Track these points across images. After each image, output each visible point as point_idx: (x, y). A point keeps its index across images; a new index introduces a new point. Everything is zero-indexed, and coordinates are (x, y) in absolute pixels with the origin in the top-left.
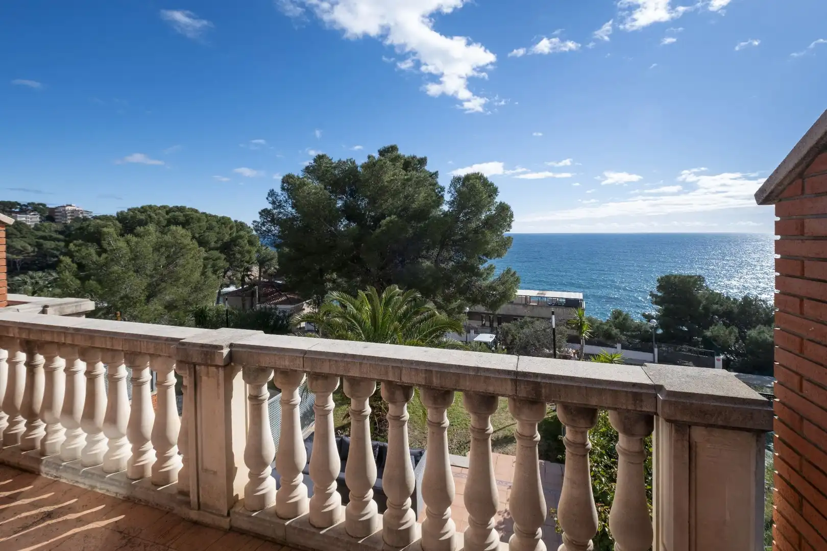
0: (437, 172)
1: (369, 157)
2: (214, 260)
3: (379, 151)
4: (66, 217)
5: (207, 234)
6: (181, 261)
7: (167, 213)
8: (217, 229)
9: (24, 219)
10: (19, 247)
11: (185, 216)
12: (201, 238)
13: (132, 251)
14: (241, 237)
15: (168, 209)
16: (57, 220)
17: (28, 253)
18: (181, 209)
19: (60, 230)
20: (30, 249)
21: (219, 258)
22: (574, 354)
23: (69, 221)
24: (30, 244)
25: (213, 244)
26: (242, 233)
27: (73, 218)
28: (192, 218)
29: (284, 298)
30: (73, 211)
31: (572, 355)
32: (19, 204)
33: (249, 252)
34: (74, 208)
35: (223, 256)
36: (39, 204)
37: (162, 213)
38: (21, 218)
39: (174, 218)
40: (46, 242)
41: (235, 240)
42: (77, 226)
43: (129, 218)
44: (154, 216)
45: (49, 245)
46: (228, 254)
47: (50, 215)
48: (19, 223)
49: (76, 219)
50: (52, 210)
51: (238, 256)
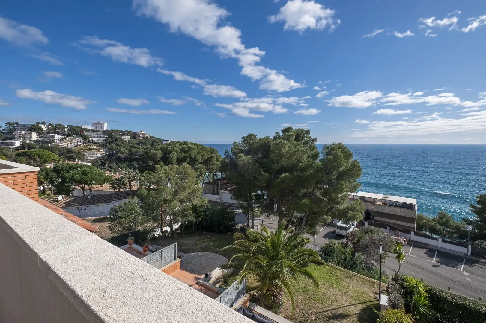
0: (316, 138)
1: (276, 133)
2: (200, 169)
3: (282, 130)
4: (140, 137)
5: (197, 156)
7: (180, 145)
8: (202, 153)
10: (123, 151)
11: (188, 147)
12: (195, 158)
14: (212, 157)
15: (180, 143)
16: (136, 138)
17: (127, 154)
18: (185, 143)
19: (138, 143)
20: (127, 152)
21: (203, 168)
22: (405, 242)
23: (141, 139)
24: (127, 150)
25: (200, 161)
26: (213, 155)
28: (191, 148)
30: (143, 134)
31: (403, 243)
32: (122, 131)
34: (143, 132)
35: (205, 167)
36: (130, 131)
37: (178, 145)
38: (123, 138)
39: (184, 148)
40: (132, 149)
41: (210, 158)
42: (144, 141)
43: (165, 148)
44: (175, 147)
45: (134, 150)
46: (207, 165)
47: (134, 136)
48: (123, 140)
49: (144, 138)
50: (135, 134)
51: (211, 167)
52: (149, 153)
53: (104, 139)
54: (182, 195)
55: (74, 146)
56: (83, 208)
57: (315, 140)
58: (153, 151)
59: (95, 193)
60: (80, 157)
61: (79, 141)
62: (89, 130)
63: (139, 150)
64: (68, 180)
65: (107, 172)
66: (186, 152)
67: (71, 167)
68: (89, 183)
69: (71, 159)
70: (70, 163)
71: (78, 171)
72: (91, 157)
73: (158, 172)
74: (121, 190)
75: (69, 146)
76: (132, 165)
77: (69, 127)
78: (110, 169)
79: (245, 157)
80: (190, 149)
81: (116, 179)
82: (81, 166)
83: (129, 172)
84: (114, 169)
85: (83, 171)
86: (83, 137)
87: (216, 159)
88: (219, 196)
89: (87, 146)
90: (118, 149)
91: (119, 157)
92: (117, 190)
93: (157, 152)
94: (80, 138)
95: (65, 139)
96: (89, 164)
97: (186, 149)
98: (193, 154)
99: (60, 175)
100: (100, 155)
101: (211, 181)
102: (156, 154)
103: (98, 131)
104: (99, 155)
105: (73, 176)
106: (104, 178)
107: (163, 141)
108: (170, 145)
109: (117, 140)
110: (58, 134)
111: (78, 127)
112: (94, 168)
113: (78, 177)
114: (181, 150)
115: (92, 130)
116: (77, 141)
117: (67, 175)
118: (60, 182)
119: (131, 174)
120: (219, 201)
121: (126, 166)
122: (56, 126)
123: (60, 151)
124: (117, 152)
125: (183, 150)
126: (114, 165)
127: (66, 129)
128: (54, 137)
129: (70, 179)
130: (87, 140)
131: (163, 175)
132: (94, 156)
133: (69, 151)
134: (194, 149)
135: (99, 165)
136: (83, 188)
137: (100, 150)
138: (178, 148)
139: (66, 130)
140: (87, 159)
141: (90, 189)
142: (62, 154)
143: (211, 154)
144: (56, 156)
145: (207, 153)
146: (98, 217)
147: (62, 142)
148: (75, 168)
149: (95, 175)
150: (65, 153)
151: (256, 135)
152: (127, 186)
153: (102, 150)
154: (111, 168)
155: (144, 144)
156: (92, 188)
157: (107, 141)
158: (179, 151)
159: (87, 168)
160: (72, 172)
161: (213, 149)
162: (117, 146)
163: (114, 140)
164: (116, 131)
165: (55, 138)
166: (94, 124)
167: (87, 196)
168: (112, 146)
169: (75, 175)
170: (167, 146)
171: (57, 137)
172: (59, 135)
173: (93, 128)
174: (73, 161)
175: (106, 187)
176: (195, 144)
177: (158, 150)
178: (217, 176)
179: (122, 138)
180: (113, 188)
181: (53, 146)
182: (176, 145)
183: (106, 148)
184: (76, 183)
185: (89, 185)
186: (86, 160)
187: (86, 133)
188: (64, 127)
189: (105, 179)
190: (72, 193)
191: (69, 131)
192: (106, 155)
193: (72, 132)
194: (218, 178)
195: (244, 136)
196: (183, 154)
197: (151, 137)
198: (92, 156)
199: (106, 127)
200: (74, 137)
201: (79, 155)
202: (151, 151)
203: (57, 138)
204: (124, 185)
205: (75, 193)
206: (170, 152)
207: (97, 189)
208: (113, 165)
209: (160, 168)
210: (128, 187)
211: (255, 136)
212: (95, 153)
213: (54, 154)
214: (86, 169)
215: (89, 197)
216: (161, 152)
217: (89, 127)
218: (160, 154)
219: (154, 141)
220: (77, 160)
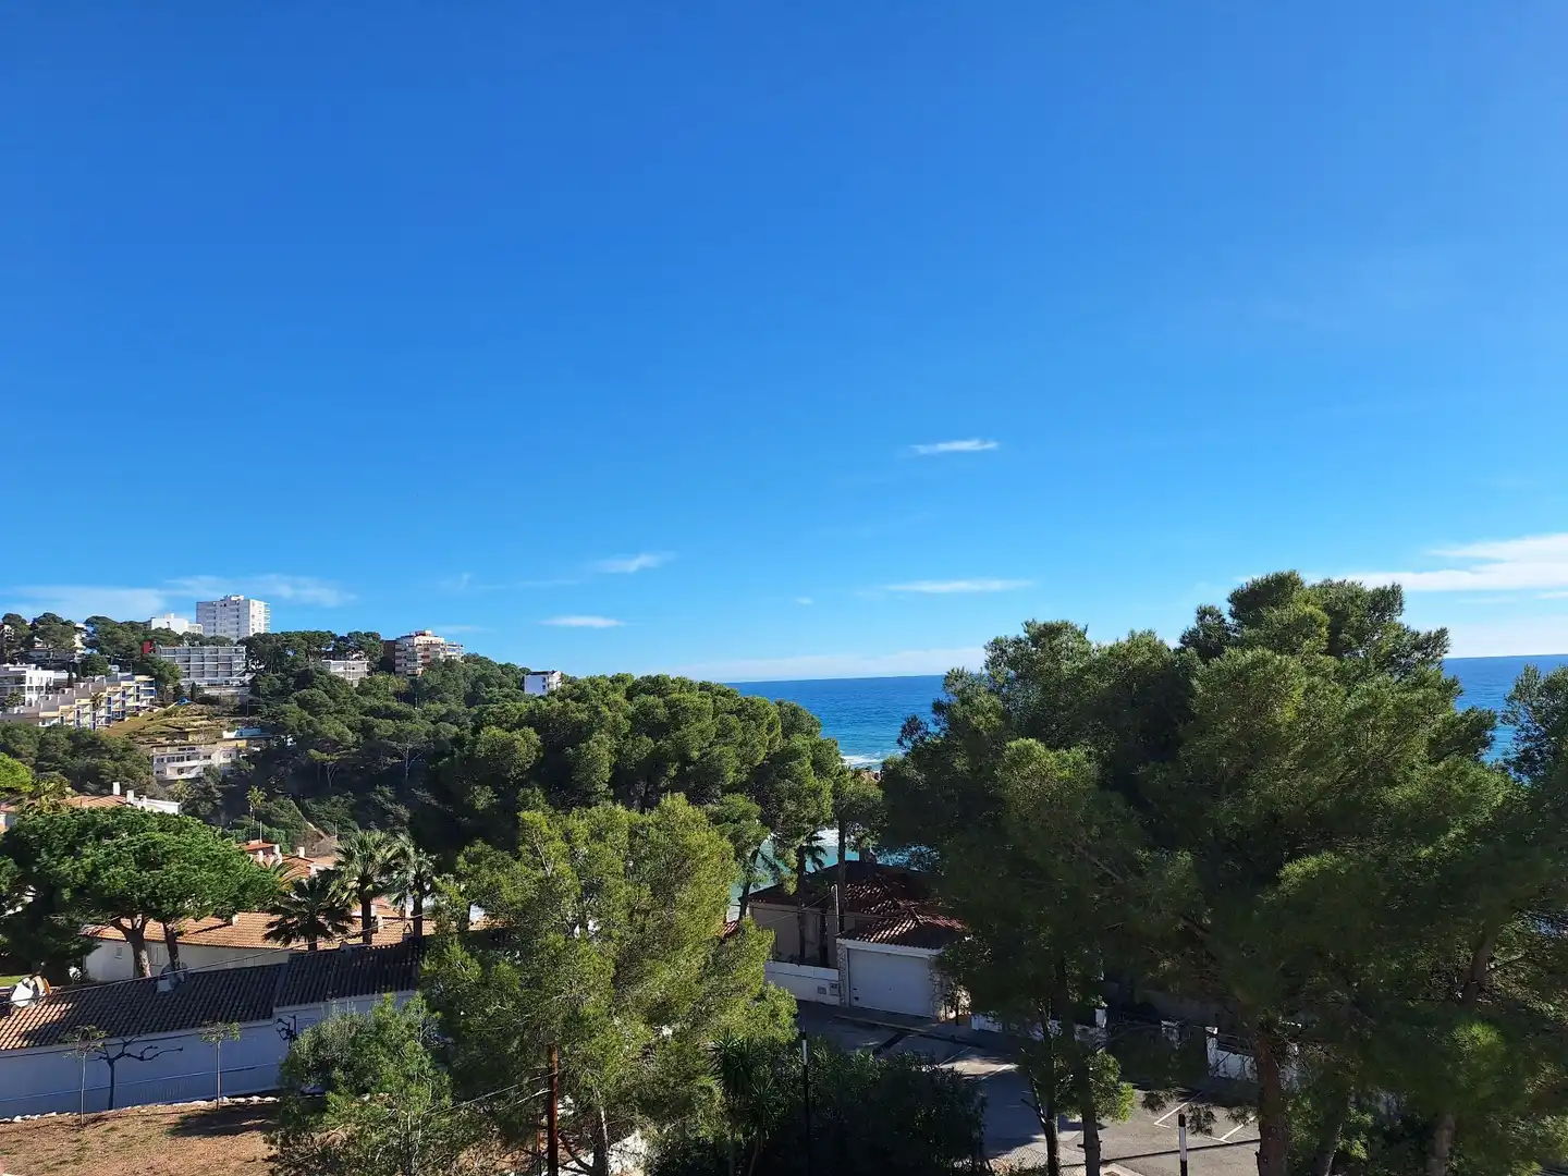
0: (1443, 632)
2: (734, 822)
4: (415, 660)
5: (717, 750)
6: (685, 894)
7: (629, 697)
8: (738, 735)
9: (342, 669)
10: (331, 735)
11: (670, 705)
12: (705, 760)
13: (580, 872)
14: (795, 754)
15: (629, 684)
16: (397, 669)
17: (349, 749)
18: (656, 685)
19: (404, 690)
20: (351, 737)
21: (745, 814)
23: (420, 670)
24: (351, 728)
25: (730, 777)
26: (798, 741)
27: (428, 661)
28: (685, 709)
29: (909, 925)
30: (429, 647)
32: (333, 636)
33: (816, 792)
34: (430, 639)
35: (755, 808)
36: (367, 635)
37: (619, 697)
38: (337, 668)
39: (645, 711)
40: (377, 721)
41: (781, 761)
42: (434, 679)
43: (554, 715)
44: (604, 709)
45: (385, 727)
46: (762, 800)
47: (387, 657)
48: (334, 680)
49: (430, 666)
50: (391, 646)
51: (790, 806)
52: (474, 743)
53: (248, 677)
54: (659, 981)
55: (109, 720)
56: (128, 1049)
57: (1438, 640)
58: (495, 730)
59: (191, 961)
60: (130, 774)
61: (130, 690)
62: (180, 639)
63: (408, 726)
64: (66, 894)
65: (254, 843)
66: (657, 730)
67: (91, 829)
68: (167, 907)
69: (91, 786)
70: (87, 803)
71: (119, 847)
72: (181, 771)
73: (534, 852)
74: (322, 945)
75: (86, 721)
76: (369, 801)
77: (90, 629)
78: (267, 829)
79: (1050, 758)
80: (677, 714)
81: (298, 887)
82: (139, 822)
83: (363, 845)
84: (285, 826)
85: (145, 849)
86: (152, 676)
87: (813, 763)
88: (833, 974)
89: (167, 714)
90: (310, 724)
91: (313, 764)
92: (300, 945)
93: (517, 734)
94: (138, 678)
95: (70, 683)
96: (172, 808)
97: (662, 713)
98: (696, 738)
99: (35, 869)
100: (223, 760)
101: (791, 888)
102: (508, 747)
103: (218, 641)
104: (219, 759)
105: (93, 874)
106: (243, 881)
107: (528, 678)
108: (577, 700)
109: (305, 679)
110: (43, 665)
111: (133, 626)
112: (195, 829)
113: (118, 877)
114: (633, 718)
115: (193, 638)
116: (124, 694)
117: (66, 867)
118: (27, 907)
119: (372, 857)
120: (834, 1000)
121: (340, 812)
122: (33, 627)
123: (43, 744)
124: (305, 742)
125: (644, 723)
126: (288, 810)
127: (77, 637)
128: (20, 680)
129: (79, 891)
130: (169, 687)
131: (563, 866)
132: (196, 766)
133: (84, 743)
134: (699, 713)
135: (216, 811)
136: (135, 937)
137: (226, 735)
138: (620, 709)
139: (79, 644)
140: (165, 783)
141: (171, 939)
142: (53, 759)
143: (786, 736)
144: (25, 774)
145: (764, 729)
146: (203, 1104)
147: (55, 699)
148: (107, 832)
149: (200, 864)
150: (65, 752)
151: (1080, 628)
152: (350, 920)
153: (232, 735)
154: (270, 824)
155: (433, 693)
156: (181, 934)
157: (263, 685)
158: (626, 726)
159: (162, 830)
160: (91, 854)
161: (795, 712)
162: (306, 713)
163: (291, 681)
164: (303, 636)
165: (27, 684)
166: (205, 610)
167: (155, 979)
168: (284, 713)
169: (106, 869)
170: (567, 705)
171: (36, 676)
172: (45, 668)
173: (198, 630)
174: (98, 794)
175: (250, 929)
176: (704, 687)
177: (519, 725)
178: (821, 857)
179: (332, 670)
180: (281, 932)
181: (15, 722)
182: (612, 696)
183: (249, 724)
184: (106, 910)
185: (164, 919)
186: (157, 788)
187: (164, 655)
188: (69, 628)
189: (243, 888)
190: (80, 965)
191: (88, 645)
192: (251, 758)
193: (102, 652)
194: (827, 865)
195: (1001, 635)
196: (647, 744)
197: (467, 659)
198: (186, 764)
199: (259, 622)
200: (108, 674)
201: (128, 764)
202: (483, 735)
203: (35, 683)
204: (340, 915)
205: (97, 963)
206: (581, 732)
207: (203, 939)
208: (282, 807)
209: (545, 829)
210: (357, 928)
211: (1081, 635)
212: (201, 749)
213: (16, 763)
214: (158, 836)
215: (164, 986)
216: (535, 737)
217: (181, 625)
218: (526, 744)
219: (482, 678)
220: (116, 787)
